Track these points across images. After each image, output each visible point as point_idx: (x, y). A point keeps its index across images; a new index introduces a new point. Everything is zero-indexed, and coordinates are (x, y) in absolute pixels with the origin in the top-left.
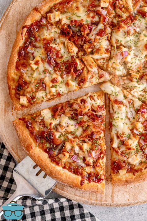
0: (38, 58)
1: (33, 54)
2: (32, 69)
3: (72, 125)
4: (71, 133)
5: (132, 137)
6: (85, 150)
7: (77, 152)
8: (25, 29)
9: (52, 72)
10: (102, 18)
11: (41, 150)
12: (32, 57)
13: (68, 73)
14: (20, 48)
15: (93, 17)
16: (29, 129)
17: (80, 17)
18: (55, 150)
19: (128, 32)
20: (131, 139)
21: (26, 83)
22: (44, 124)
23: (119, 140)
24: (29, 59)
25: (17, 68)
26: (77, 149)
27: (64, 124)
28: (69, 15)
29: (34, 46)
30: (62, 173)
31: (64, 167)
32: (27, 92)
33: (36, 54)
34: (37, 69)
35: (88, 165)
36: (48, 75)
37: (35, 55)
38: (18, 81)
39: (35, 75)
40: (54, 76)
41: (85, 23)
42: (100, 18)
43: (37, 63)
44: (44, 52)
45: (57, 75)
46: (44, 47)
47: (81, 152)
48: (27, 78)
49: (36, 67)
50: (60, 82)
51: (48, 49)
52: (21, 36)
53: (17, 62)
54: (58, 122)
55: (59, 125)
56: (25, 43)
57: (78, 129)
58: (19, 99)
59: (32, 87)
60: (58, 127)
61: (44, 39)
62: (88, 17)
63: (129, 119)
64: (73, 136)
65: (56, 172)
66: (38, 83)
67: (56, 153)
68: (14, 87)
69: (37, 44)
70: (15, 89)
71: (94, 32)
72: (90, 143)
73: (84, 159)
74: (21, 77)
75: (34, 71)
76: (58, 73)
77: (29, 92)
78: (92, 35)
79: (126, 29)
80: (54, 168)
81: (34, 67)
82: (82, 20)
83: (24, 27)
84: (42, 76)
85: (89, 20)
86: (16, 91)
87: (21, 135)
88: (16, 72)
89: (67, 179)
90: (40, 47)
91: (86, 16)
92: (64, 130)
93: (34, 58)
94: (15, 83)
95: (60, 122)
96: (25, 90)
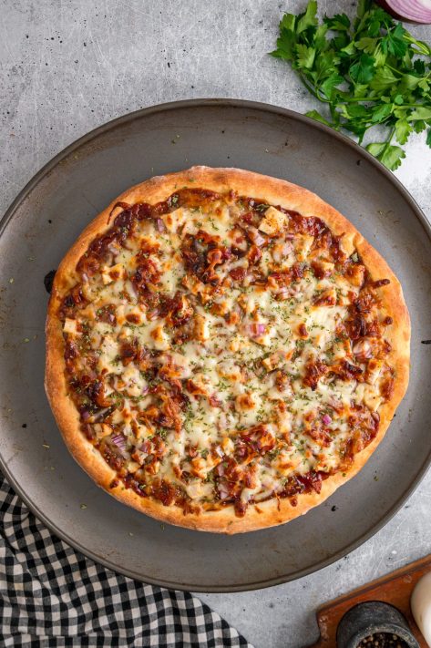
0: (120, 269)
1: (115, 256)
2: (102, 280)
3: (139, 388)
4: (132, 398)
5: (209, 456)
6: (138, 437)
7: (125, 433)
8: (120, 210)
9: (135, 301)
10: (251, 250)
11: (72, 404)
12: (111, 260)
13: (161, 316)
14: (98, 235)
15: (239, 241)
16: (67, 361)
17: (216, 229)
18: (94, 413)
19: (278, 295)
20: (205, 459)
21: (83, 299)
22: (94, 365)
23: (187, 454)
24: (105, 262)
25: (79, 268)
26: (127, 430)
27: (126, 379)
28: (201, 217)
29: (123, 245)
30: (89, 456)
31: (97, 447)
32: (81, 315)
33: (120, 260)
34: (110, 284)
35: (135, 460)
36: (125, 301)
37: (117, 260)
38: (71, 290)
39: (105, 293)
40: (136, 311)
41: (220, 244)
42: (248, 248)
43: (114, 275)
44: (134, 263)
45: (142, 310)
46: (138, 255)
47: (131, 437)
48: (88, 290)
49: (110, 280)
50: (140, 324)
51: (143, 263)
52: (107, 216)
53: (83, 258)
54: (118, 372)
55: (119, 377)
56: (110, 231)
57: (145, 397)
58: (64, 322)
59: (92, 311)
60: (116, 380)
61: (144, 242)
62: (231, 235)
63: (219, 428)
64: (133, 405)
65: (79, 450)
66: (103, 308)
67: (93, 418)
68: (61, 296)
69: (129, 243)
70: (61, 300)
71: (228, 267)
72: (154, 429)
73: (132, 450)
74: (80, 284)
75: (105, 286)
76: (144, 307)
77: (84, 317)
78: (223, 271)
79: (277, 290)
80: (80, 441)
81: (107, 279)
82: (218, 237)
83: (119, 204)
84: (115, 301)
85: (230, 242)
86: (61, 305)
87: (50, 363)
88: (74, 272)
89: (93, 468)
90: (131, 250)
91: (227, 233)
92: (122, 389)
93: (114, 264)
94: (66, 290)
95: (122, 373)
96: (77, 311)
